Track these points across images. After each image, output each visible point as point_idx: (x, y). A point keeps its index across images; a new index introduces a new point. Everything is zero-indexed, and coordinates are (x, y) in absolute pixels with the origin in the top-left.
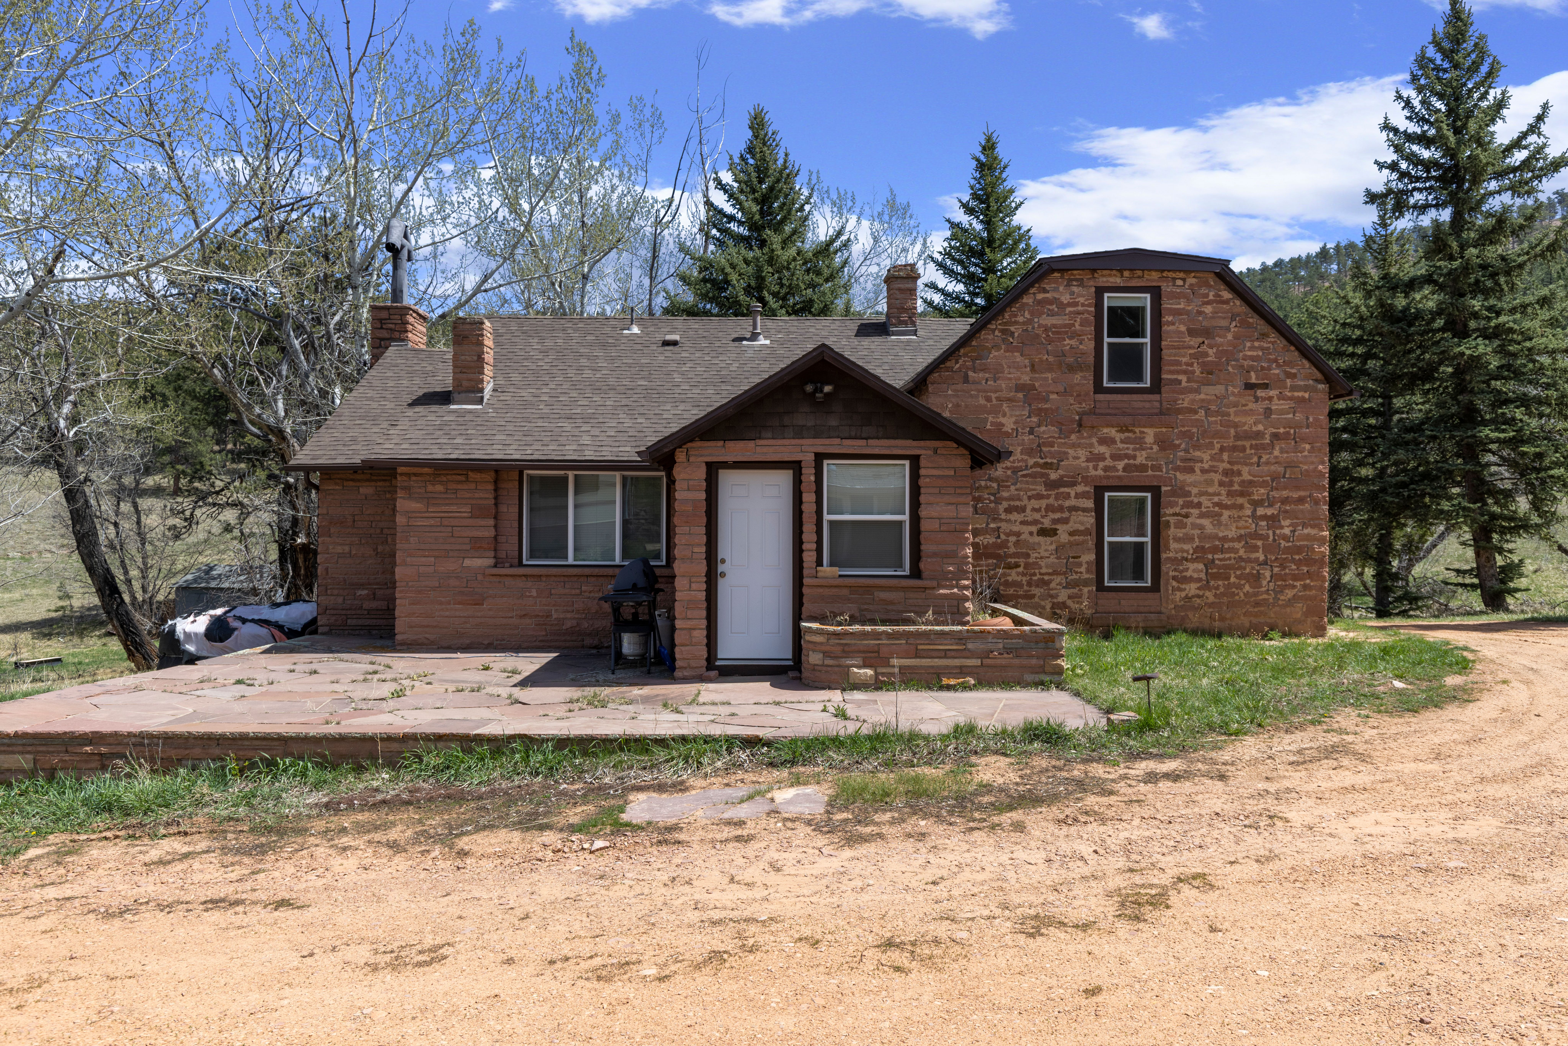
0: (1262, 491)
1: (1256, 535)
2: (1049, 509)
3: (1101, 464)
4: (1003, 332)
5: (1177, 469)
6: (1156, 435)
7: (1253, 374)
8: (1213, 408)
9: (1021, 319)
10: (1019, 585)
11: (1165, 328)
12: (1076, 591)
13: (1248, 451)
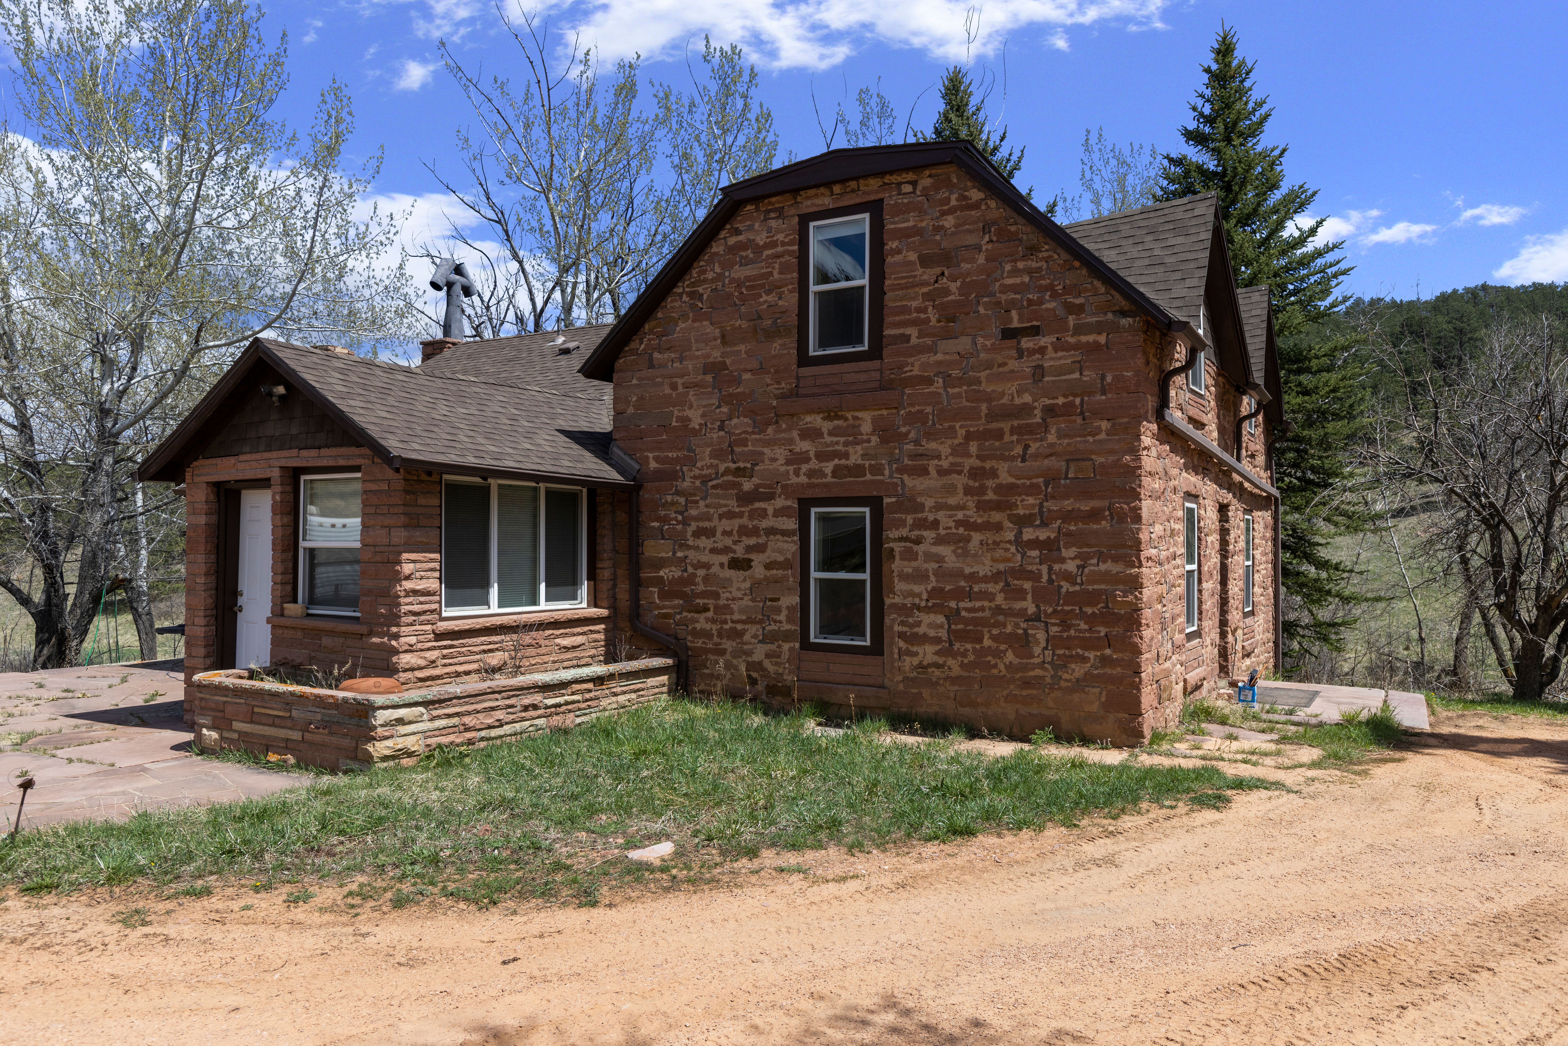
0: (1031, 500)
1: (1021, 573)
2: (744, 531)
3: (804, 468)
4: (692, 295)
5: (902, 470)
6: (874, 421)
7: (1014, 313)
8: (955, 373)
9: (710, 275)
10: (707, 635)
11: (890, 260)
12: (773, 647)
13: (1007, 438)
